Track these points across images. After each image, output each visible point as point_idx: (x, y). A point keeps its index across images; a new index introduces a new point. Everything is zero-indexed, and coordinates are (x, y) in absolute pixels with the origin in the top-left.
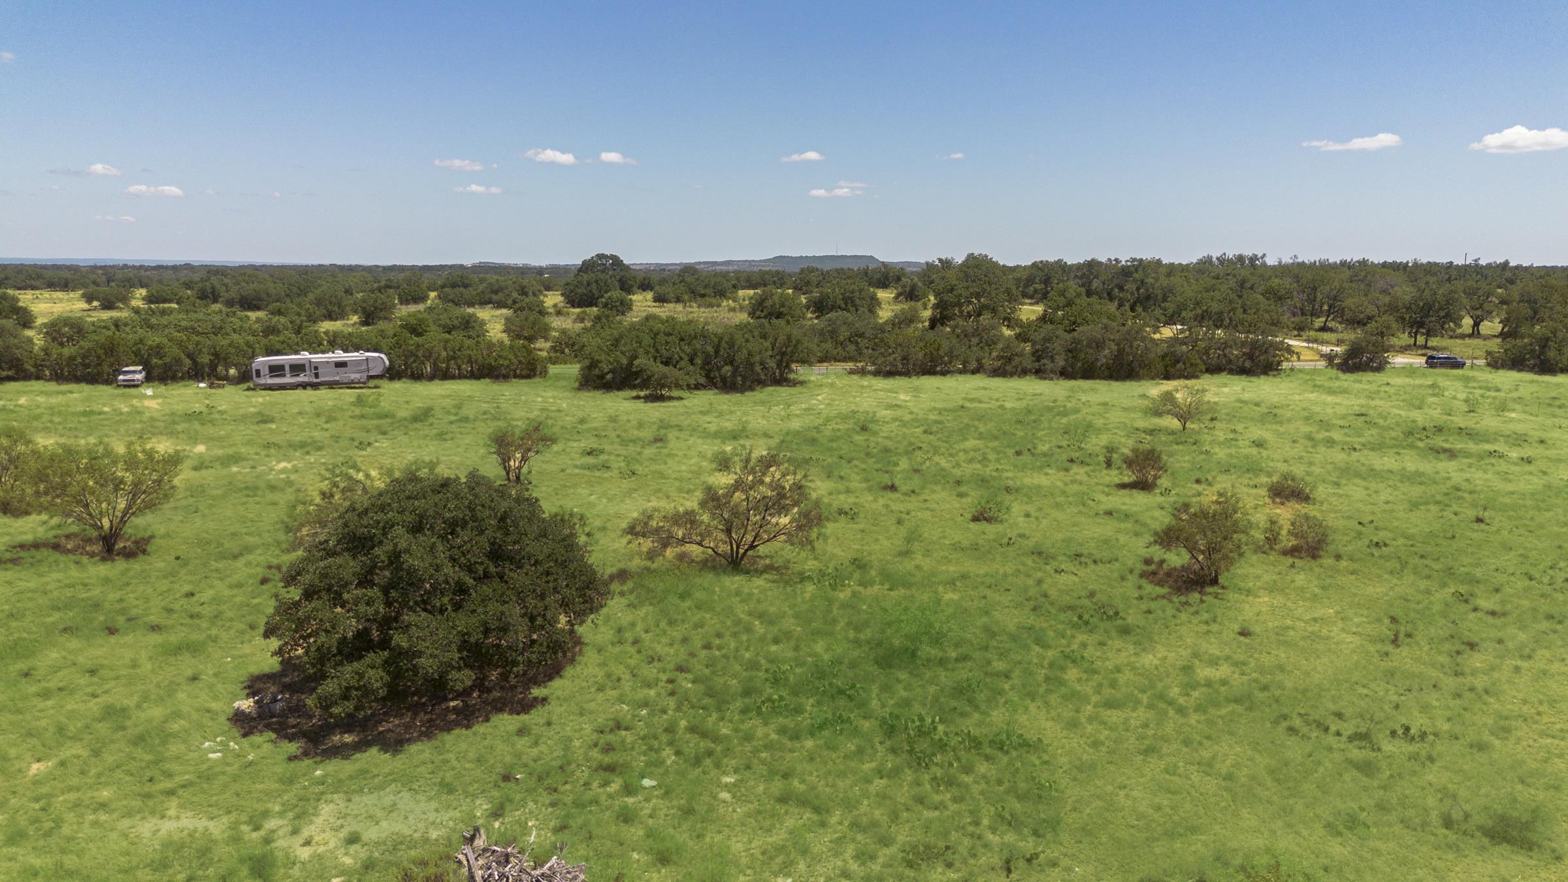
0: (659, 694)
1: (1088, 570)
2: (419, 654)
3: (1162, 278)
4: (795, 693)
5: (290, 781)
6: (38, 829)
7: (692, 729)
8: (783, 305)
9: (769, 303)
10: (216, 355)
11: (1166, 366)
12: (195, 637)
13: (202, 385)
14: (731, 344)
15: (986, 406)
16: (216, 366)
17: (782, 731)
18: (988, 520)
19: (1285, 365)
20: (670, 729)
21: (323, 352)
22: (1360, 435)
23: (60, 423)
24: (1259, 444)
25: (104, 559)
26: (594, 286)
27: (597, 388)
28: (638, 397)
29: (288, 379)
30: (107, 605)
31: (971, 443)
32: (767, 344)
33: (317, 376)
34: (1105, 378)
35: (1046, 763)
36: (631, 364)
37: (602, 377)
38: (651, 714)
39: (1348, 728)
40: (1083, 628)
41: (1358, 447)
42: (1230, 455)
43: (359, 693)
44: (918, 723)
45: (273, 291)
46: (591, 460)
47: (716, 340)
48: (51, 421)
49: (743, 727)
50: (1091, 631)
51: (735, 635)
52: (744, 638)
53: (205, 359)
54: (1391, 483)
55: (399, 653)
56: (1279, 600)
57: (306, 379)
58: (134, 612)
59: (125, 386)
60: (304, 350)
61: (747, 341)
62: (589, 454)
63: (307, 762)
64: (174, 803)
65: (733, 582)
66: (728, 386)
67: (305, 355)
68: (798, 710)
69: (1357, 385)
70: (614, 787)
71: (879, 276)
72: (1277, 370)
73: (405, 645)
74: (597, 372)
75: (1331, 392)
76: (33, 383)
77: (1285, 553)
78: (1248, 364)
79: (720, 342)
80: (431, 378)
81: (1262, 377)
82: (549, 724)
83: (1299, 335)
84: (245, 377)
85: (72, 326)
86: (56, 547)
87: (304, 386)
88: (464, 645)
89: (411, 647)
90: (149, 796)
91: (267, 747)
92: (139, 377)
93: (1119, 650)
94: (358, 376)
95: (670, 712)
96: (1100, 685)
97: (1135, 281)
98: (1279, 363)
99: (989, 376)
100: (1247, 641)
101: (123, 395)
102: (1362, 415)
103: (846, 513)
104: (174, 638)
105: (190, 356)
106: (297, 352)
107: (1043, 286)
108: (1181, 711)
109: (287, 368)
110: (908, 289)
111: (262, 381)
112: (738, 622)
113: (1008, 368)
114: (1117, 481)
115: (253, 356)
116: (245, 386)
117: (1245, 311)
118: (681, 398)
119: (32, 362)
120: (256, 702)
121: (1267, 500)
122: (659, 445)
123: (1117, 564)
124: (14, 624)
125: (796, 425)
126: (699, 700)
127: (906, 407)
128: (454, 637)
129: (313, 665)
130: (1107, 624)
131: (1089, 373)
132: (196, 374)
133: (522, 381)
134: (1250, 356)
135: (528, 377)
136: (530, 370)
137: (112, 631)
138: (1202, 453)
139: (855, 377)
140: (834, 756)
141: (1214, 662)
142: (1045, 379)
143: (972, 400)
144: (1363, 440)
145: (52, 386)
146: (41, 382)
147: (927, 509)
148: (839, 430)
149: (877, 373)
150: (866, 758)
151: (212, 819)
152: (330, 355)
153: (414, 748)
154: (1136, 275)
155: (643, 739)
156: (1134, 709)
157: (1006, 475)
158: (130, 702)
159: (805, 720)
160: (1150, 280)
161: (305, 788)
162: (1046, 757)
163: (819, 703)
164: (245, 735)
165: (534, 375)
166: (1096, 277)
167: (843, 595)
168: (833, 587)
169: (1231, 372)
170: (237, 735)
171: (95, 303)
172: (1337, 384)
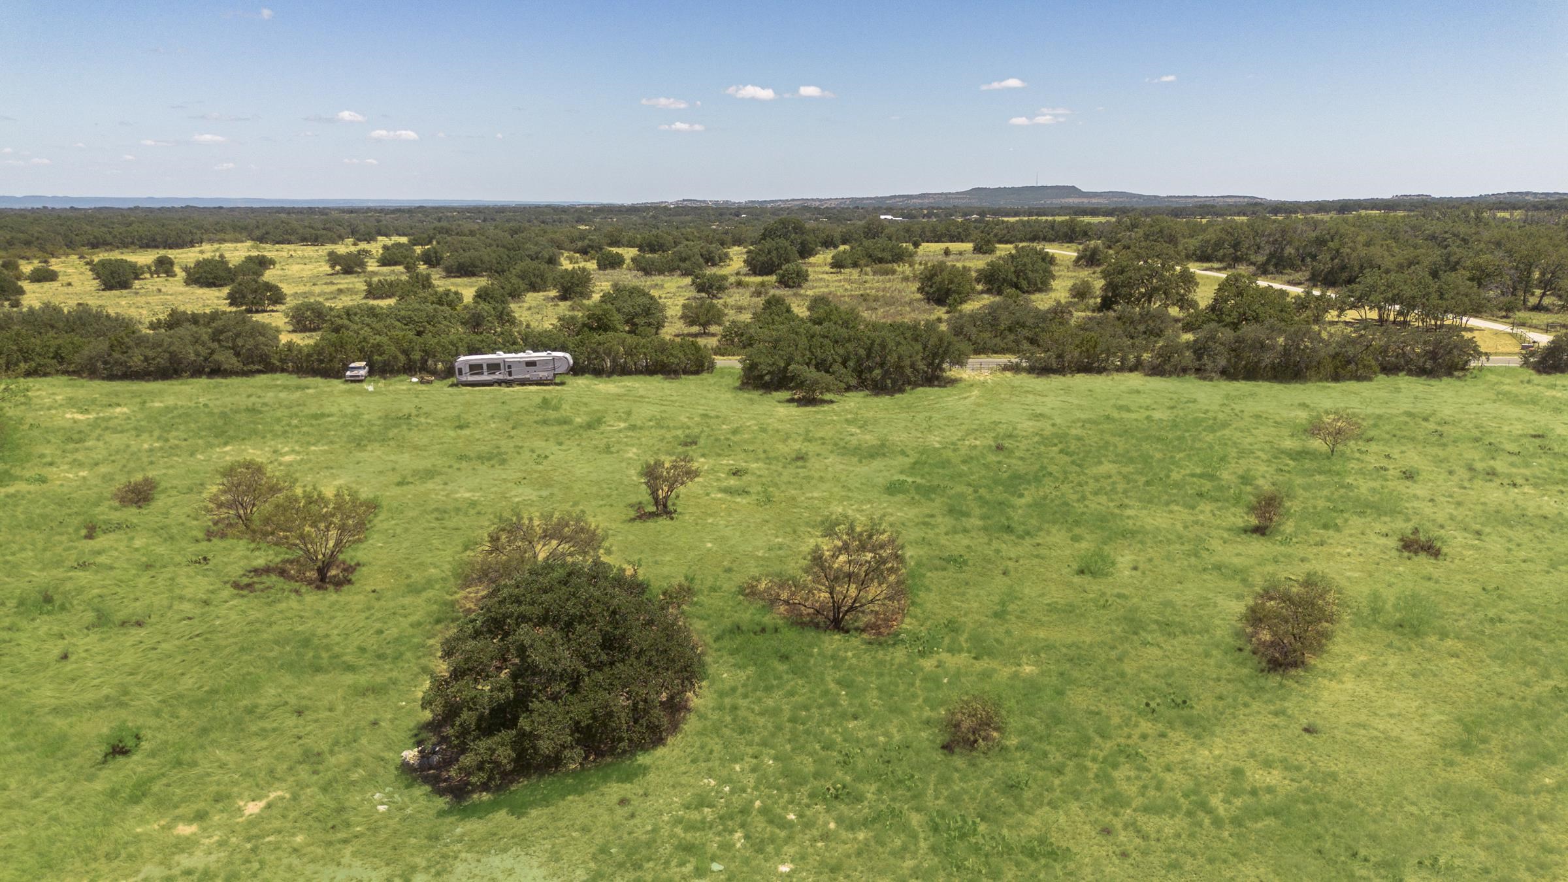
0: (743, 770)
1: (1175, 642)
2: (539, 737)
3: (1360, 247)
4: (859, 779)
5: (434, 838)
6: (248, 870)
7: (764, 811)
8: (951, 282)
9: (938, 279)
10: (425, 351)
11: (1337, 368)
12: (379, 679)
13: (415, 380)
14: (883, 346)
15: (1134, 416)
16: (427, 361)
17: (840, 820)
18: (1093, 574)
19: (1473, 364)
20: (745, 811)
21: (516, 352)
22: (1527, 465)
23: (296, 427)
24: (1409, 475)
25: (318, 588)
26: (774, 254)
27: (756, 388)
28: (791, 401)
29: (485, 377)
30: (316, 641)
31: (1107, 467)
32: (919, 347)
33: (510, 374)
34: (1269, 379)
35: (1071, 874)
36: (786, 368)
37: (761, 377)
38: (732, 792)
39: (1377, 854)
40: (1150, 716)
41: (1519, 481)
42: (1373, 490)
43: (491, 766)
44: (960, 823)
45: (486, 258)
46: (733, 482)
47: (869, 342)
48: (289, 425)
49: (808, 813)
50: (1155, 720)
51: (820, 707)
52: (828, 710)
53: (417, 356)
54: (1539, 532)
55: (523, 734)
56: (1364, 687)
57: (501, 377)
58: (336, 649)
59: (352, 381)
60: (499, 349)
61: (898, 344)
62: (734, 474)
63: (451, 819)
64: (348, 851)
65: (833, 641)
66: (879, 389)
67: (501, 355)
68: (859, 799)
69: (1549, 393)
70: (689, 868)
71: (1065, 229)
72: (1463, 369)
73: (528, 729)
74: (756, 373)
75: (1515, 400)
76: (278, 375)
77: (1386, 627)
78: (1428, 366)
79: (872, 344)
80: (610, 374)
81: (1445, 379)
82: (646, 795)
83: (1506, 317)
84: (450, 372)
85: (313, 310)
86: (282, 573)
87: (499, 383)
88: (577, 727)
89: (533, 730)
90: (330, 844)
91: (423, 802)
92: (363, 372)
93: (1177, 744)
94: (546, 374)
95: (749, 790)
96: (1145, 787)
97: (1329, 249)
98: (1467, 362)
99: (1147, 375)
100: (1310, 740)
101: (349, 392)
102: (1539, 436)
103: (955, 561)
104: (363, 679)
105: (405, 352)
106: (493, 351)
107: (1232, 250)
108: (1217, 822)
109: (485, 367)
110: (1088, 253)
111: (464, 378)
112: (826, 693)
113: (1167, 367)
114: (1240, 523)
115: (458, 355)
116: (450, 381)
117: (1441, 297)
118: (832, 402)
119: (277, 357)
120: (419, 752)
121: (1394, 553)
122: (800, 463)
123: (1206, 637)
124: (245, 658)
125: (934, 440)
126: (776, 779)
127: (1049, 418)
128: (567, 722)
129: (457, 737)
130: (1173, 713)
131: (1251, 373)
132: (409, 369)
133: (691, 377)
134: (1433, 356)
135: (696, 373)
136: (699, 365)
137: (318, 669)
138: (1342, 487)
139: (1009, 374)
140: (881, 850)
141: (1268, 764)
142: (1205, 379)
143: (1120, 408)
144: (1527, 472)
145: (293, 380)
146: (285, 375)
147: (1037, 556)
148: (975, 447)
149: (1031, 370)
150: (908, 855)
151: (375, 869)
152: (521, 355)
153: (534, 813)
154: (1331, 244)
155: (721, 818)
156: (1172, 817)
157: (1129, 512)
158: (324, 746)
159: (864, 810)
160: (1346, 250)
161: (446, 845)
162: (1072, 866)
163: (880, 791)
164: (407, 787)
165: (703, 371)
166: (1290, 243)
167: (928, 664)
168: (922, 654)
169: (1410, 373)
170: (402, 786)
171: (338, 268)
172: (1530, 389)
